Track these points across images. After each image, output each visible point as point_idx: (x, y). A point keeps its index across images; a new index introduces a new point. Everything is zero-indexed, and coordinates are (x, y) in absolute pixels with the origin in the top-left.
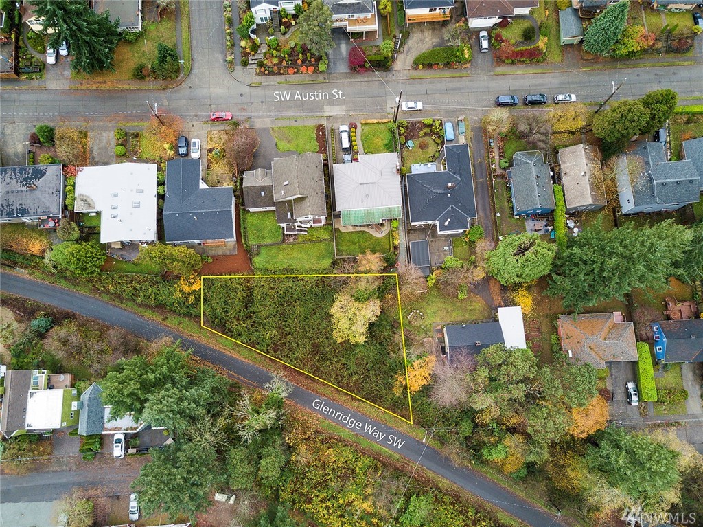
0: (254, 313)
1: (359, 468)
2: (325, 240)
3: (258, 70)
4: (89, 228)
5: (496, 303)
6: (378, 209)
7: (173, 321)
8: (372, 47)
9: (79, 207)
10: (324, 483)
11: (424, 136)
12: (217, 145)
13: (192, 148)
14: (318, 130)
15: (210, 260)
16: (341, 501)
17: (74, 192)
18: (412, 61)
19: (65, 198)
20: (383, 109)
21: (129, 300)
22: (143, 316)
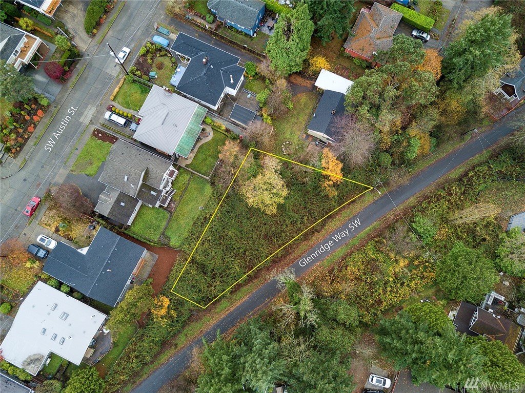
0: (213, 270)
1: (373, 254)
2: (189, 180)
3: (11, 155)
4: (58, 372)
5: (309, 86)
6: (190, 123)
7: (182, 340)
8: (53, 56)
9: (33, 370)
10: (372, 285)
11: (153, 62)
12: (55, 223)
13: (44, 244)
14: (96, 136)
15: (151, 280)
16: (391, 279)
17: (17, 368)
18: (86, 34)
19: (17, 378)
20: (110, 77)
21: (142, 369)
22: (163, 364)
